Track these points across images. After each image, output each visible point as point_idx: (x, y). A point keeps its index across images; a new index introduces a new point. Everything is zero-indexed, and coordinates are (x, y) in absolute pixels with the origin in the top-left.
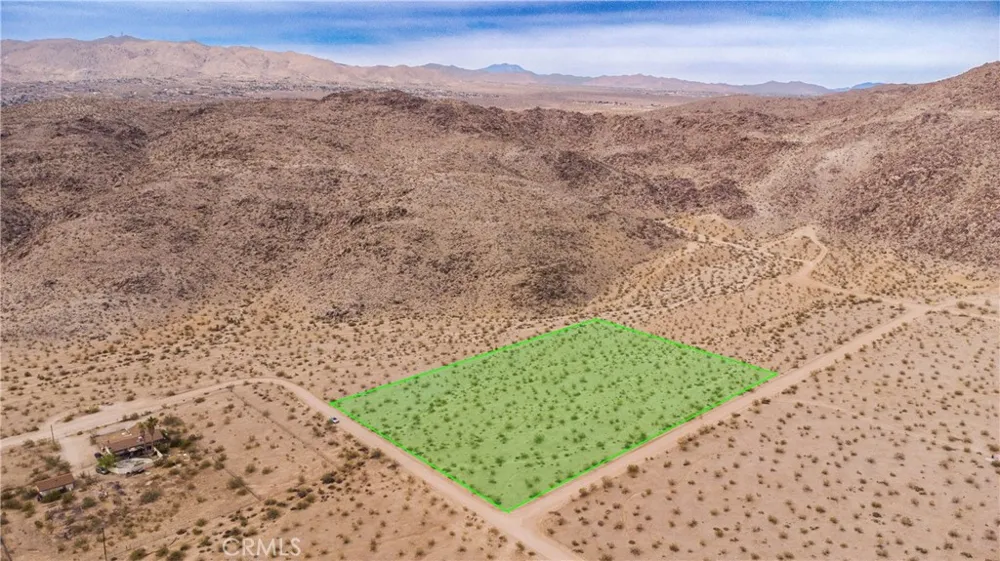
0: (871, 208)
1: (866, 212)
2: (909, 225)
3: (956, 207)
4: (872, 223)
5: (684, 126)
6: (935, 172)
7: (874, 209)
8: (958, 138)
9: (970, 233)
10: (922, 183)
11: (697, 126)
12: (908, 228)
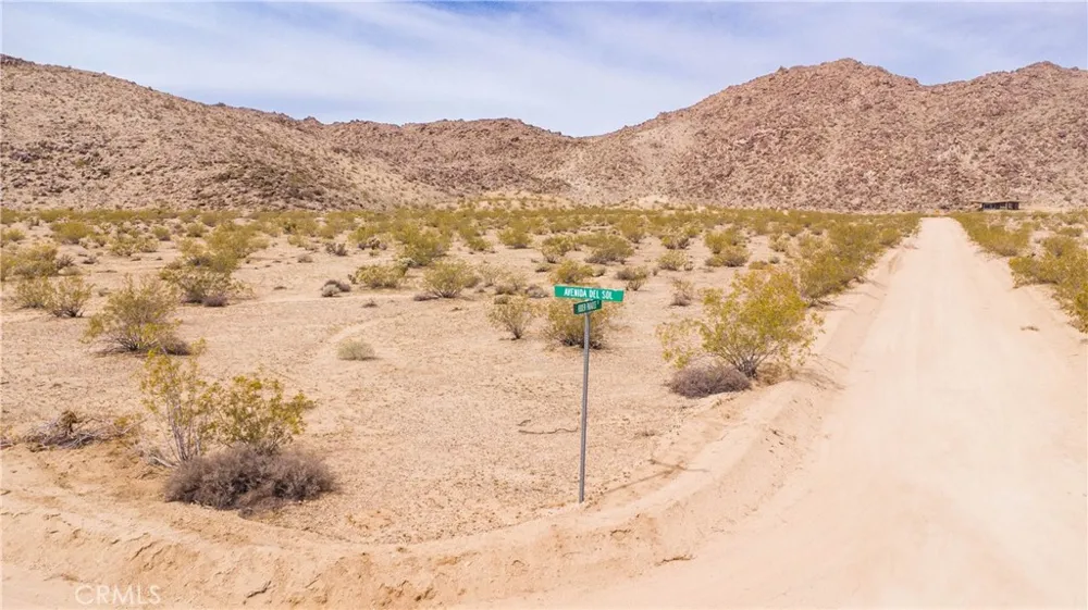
0: (725, 173)
1: (720, 177)
2: (784, 184)
3: (832, 161)
4: (734, 188)
5: (431, 133)
6: (787, 133)
7: (730, 173)
8: (790, 107)
9: (871, 183)
10: (776, 144)
11: (448, 132)
12: (784, 188)
